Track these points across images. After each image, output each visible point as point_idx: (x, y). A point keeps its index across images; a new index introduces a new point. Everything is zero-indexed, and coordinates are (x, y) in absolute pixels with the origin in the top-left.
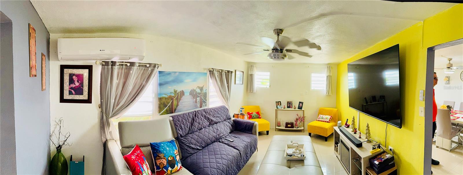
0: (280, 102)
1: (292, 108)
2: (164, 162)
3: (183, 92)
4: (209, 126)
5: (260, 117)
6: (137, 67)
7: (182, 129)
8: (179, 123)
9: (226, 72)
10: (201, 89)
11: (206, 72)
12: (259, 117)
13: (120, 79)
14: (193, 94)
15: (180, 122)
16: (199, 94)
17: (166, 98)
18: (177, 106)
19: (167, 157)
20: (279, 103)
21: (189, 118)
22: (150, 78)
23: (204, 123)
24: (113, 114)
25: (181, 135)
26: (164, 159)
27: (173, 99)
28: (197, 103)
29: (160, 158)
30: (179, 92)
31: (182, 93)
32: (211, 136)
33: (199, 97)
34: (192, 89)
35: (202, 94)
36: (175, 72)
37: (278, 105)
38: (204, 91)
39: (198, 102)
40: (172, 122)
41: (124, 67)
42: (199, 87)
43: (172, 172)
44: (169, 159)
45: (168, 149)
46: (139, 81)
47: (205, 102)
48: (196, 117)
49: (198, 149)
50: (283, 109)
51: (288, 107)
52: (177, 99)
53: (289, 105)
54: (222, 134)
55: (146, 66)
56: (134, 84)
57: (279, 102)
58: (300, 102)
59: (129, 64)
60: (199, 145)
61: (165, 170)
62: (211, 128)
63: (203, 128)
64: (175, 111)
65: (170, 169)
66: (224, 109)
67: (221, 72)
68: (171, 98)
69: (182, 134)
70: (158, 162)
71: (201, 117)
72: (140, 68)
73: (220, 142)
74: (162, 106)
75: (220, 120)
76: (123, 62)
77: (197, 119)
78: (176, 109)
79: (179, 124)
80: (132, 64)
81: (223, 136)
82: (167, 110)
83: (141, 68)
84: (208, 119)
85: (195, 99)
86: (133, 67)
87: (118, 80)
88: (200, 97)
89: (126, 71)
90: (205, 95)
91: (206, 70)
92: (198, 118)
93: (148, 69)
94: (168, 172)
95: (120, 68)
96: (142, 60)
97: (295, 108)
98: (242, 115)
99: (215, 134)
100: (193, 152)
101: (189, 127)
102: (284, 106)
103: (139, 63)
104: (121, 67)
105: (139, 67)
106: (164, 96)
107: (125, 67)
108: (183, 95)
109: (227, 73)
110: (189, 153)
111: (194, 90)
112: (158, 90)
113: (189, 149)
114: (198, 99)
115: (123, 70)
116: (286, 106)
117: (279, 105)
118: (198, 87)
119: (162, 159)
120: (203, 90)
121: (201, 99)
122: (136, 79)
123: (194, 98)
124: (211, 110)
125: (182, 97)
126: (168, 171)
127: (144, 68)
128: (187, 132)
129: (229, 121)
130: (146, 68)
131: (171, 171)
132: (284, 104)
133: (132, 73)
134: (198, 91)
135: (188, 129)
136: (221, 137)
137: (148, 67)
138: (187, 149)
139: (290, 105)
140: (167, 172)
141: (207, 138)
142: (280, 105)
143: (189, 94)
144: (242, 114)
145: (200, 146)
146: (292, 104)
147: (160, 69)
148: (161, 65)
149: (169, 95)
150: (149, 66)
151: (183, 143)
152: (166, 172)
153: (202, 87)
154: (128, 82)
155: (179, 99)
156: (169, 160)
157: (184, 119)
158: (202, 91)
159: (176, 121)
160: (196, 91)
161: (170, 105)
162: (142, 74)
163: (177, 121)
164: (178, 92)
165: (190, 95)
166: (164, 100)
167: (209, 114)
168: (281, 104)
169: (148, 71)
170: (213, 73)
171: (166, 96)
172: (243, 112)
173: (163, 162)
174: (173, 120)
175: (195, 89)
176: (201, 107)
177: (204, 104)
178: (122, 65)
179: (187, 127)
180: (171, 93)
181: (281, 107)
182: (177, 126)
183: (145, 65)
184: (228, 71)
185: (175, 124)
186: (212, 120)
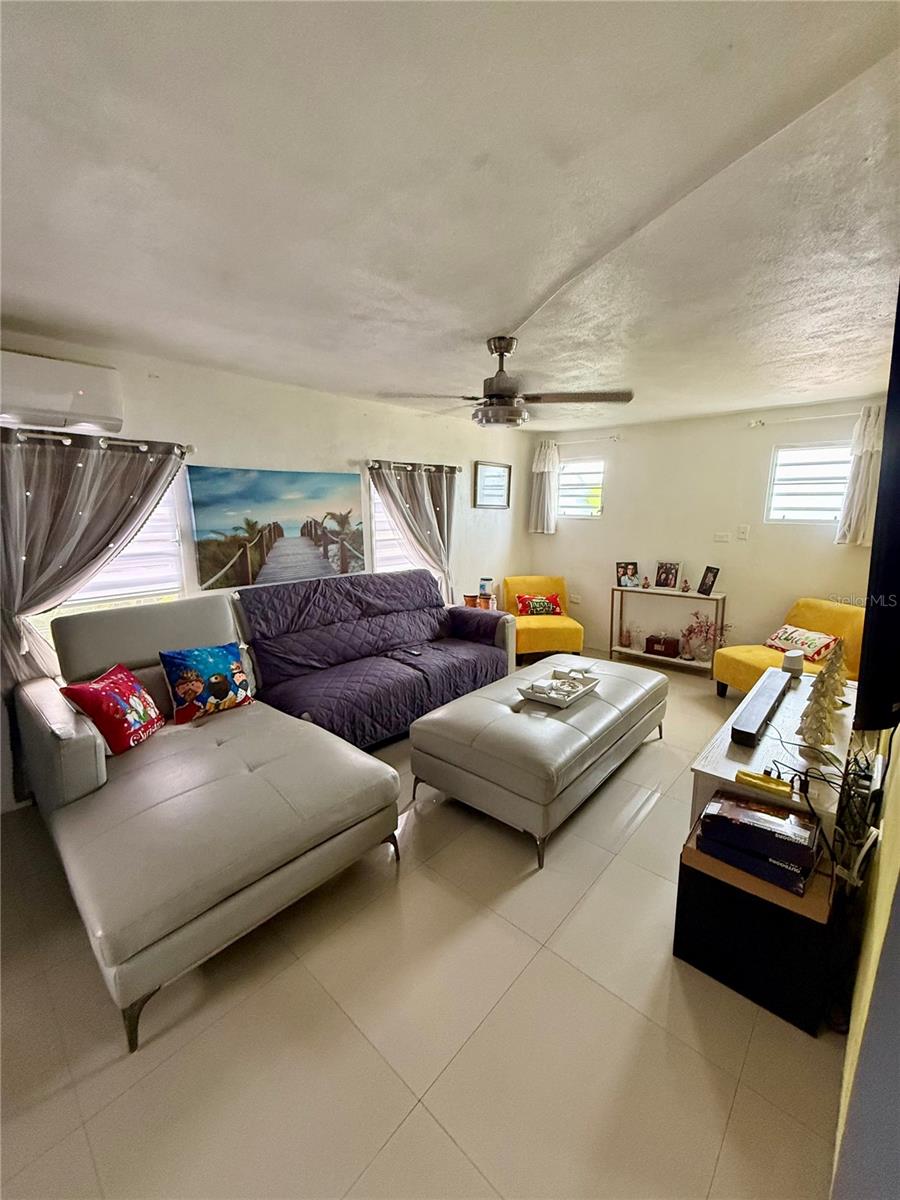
0: (635, 564)
1: (674, 586)
2: (199, 687)
3: (279, 525)
4: (359, 619)
5: (558, 610)
6: (102, 452)
7: (266, 620)
8: (260, 606)
9: (433, 469)
10: (343, 520)
11: (358, 472)
12: (554, 609)
13: (39, 488)
14: (312, 532)
15: (262, 604)
16: (334, 533)
17: (219, 544)
18: (260, 567)
19: (205, 678)
20: (627, 568)
21: (293, 595)
22: (154, 485)
23: (342, 610)
24: (31, 599)
25: (264, 636)
26: (196, 681)
27: (245, 546)
28: (330, 560)
29: (187, 680)
30: (264, 528)
31: (276, 531)
32: (357, 642)
33: (333, 542)
34: (310, 520)
35: (347, 534)
36: (247, 471)
37: (625, 574)
38: (354, 527)
39: (335, 556)
40: (239, 604)
41: (51, 448)
42: (333, 516)
43: (221, 708)
44: (213, 679)
45: (211, 660)
46: (115, 493)
47: (359, 558)
48: (317, 594)
49: (315, 668)
50: (640, 589)
51: (659, 584)
52: (259, 546)
53: (666, 574)
54: (398, 640)
55: (136, 450)
56: (96, 504)
57: (628, 564)
58: (708, 567)
59: (68, 442)
60: (316, 657)
61: (200, 704)
62: (364, 622)
63: (336, 620)
64: (254, 579)
65: (212, 700)
66: (420, 581)
67: (409, 472)
68: (237, 543)
69: (266, 631)
70: (180, 691)
71: (336, 595)
72: (113, 456)
73: (386, 656)
74: (207, 564)
75: (400, 607)
76: (42, 432)
77: (321, 598)
78: (257, 573)
79: (258, 609)
80: (82, 441)
81: (400, 643)
82: (226, 575)
83: (118, 454)
84: (359, 601)
85: (321, 549)
86: (82, 450)
87: (32, 488)
88: (337, 542)
89: (59, 461)
90: (358, 538)
91: (358, 467)
92: (324, 596)
93: (146, 459)
94: (207, 708)
95: (34, 450)
96: (118, 431)
97: (686, 589)
98: (486, 597)
99: (371, 637)
100: (296, 672)
101: (290, 617)
102: (646, 578)
103: (110, 439)
104: (38, 447)
105: (109, 452)
106: (213, 536)
107: (53, 448)
108: (279, 537)
109: (436, 474)
110: (284, 675)
111: (316, 522)
112: (191, 519)
113: (283, 665)
114: (333, 549)
115: (45, 456)
116: (652, 581)
117: (629, 572)
118: (328, 514)
119: (191, 682)
120: (349, 523)
121: (343, 548)
122: (102, 489)
123: (320, 546)
124: (372, 578)
125: (275, 541)
126: (208, 705)
127: (129, 455)
128: (283, 627)
129: (434, 611)
130: (137, 455)
131: (217, 705)
132: (648, 570)
133: (84, 471)
134: (331, 525)
135: (287, 622)
136: (392, 646)
137: (144, 452)
138: (276, 666)
139: (667, 576)
140: (205, 706)
141: (343, 644)
142: (633, 575)
143: (300, 535)
144: (485, 595)
145: (319, 661)
146: (676, 572)
147: (189, 460)
148: (190, 448)
149: (230, 533)
150: (149, 449)
151: (266, 651)
152: (200, 707)
153: (343, 513)
154: (73, 498)
155: (267, 546)
156: (210, 683)
157: (277, 598)
158: (347, 526)
159: (250, 603)
160: (324, 525)
161: (235, 563)
162: (125, 475)
163: (254, 602)
164: (259, 527)
165: (304, 538)
166: (213, 548)
167: (365, 590)
168: (635, 572)
169: (145, 462)
170: (378, 474)
171: (221, 538)
172: (488, 590)
173: (192, 687)
174: (241, 599)
175: (320, 521)
176: (344, 571)
177: (353, 563)
178: (42, 442)
179: (286, 617)
180: (236, 529)
181: (636, 581)
182: (254, 613)
183: (133, 447)
184: (439, 468)
185: (246, 609)
186: (369, 604)
